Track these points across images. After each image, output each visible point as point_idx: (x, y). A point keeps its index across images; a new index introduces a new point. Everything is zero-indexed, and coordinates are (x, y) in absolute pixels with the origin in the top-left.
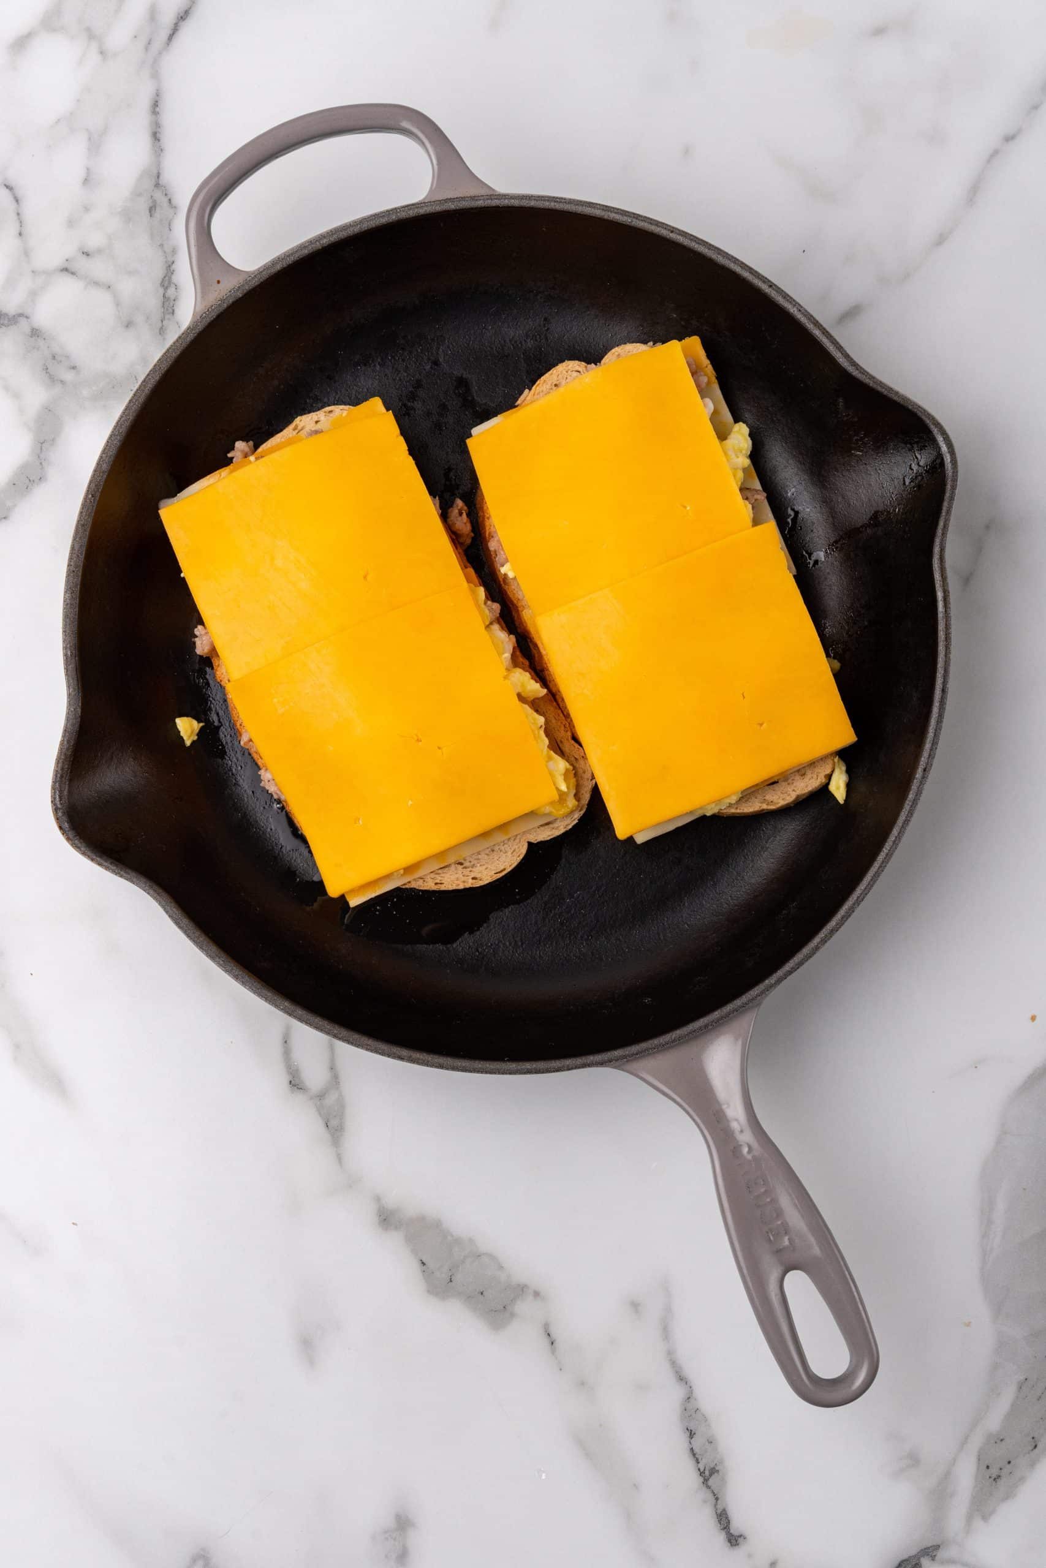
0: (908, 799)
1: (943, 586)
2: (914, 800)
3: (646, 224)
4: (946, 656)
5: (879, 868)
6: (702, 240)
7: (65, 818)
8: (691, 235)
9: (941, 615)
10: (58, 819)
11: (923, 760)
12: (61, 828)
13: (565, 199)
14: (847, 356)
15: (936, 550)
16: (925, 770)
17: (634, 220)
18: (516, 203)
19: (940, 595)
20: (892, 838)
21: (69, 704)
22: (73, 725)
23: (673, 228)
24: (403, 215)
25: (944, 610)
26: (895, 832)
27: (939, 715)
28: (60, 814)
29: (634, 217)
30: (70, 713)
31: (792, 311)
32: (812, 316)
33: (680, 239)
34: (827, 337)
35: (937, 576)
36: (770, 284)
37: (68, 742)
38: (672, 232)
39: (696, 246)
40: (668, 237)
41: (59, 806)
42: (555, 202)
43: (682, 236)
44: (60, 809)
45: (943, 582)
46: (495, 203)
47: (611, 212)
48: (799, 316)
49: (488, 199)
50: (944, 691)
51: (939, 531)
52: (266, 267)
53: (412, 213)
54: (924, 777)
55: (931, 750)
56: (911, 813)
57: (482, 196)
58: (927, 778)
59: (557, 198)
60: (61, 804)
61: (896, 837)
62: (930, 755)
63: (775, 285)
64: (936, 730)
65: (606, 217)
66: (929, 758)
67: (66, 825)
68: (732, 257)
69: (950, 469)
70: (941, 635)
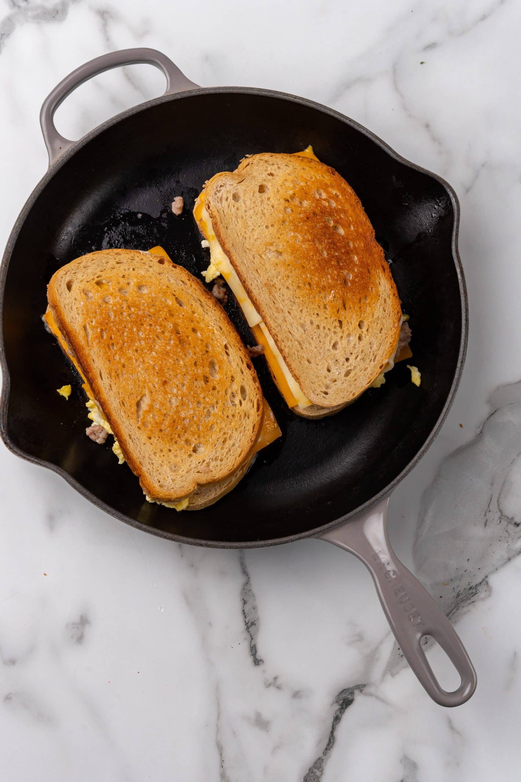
0: (455, 378)
1: (459, 266)
2: (458, 378)
3: (282, 96)
4: (465, 301)
5: (444, 416)
6: (312, 101)
7: (7, 438)
8: (306, 99)
9: (460, 281)
10: (3, 439)
11: (460, 357)
12: (6, 443)
13: (238, 87)
14: (394, 152)
15: (454, 247)
16: (462, 362)
17: (275, 94)
18: (212, 92)
19: (458, 271)
20: (449, 400)
21: (4, 377)
22: (7, 387)
23: (296, 96)
24: (154, 104)
25: (461, 278)
26: (450, 396)
27: (466, 333)
28: (4, 436)
29: (275, 93)
30: (5, 381)
31: (363, 132)
32: (374, 134)
33: (301, 101)
34: (383, 144)
35: (456, 261)
36: (350, 120)
37: (5, 396)
38: (296, 98)
39: (309, 104)
40: (294, 101)
41: (4, 431)
42: (232, 89)
43: (301, 99)
44: (4, 433)
45: (459, 263)
46: (202, 93)
47: (263, 91)
48: (367, 134)
49: (198, 91)
50: (467, 320)
51: (454, 238)
52: (85, 138)
53: (159, 102)
54: (462, 366)
55: (464, 351)
56: (457, 385)
57: (194, 90)
58: (463, 366)
59: (234, 87)
60: (4, 430)
61: (451, 399)
62: (463, 354)
63: (353, 120)
64: (465, 341)
65: (260, 94)
66: (463, 356)
67: (8, 441)
68: (329, 108)
69: (455, 205)
70: (462, 291)
